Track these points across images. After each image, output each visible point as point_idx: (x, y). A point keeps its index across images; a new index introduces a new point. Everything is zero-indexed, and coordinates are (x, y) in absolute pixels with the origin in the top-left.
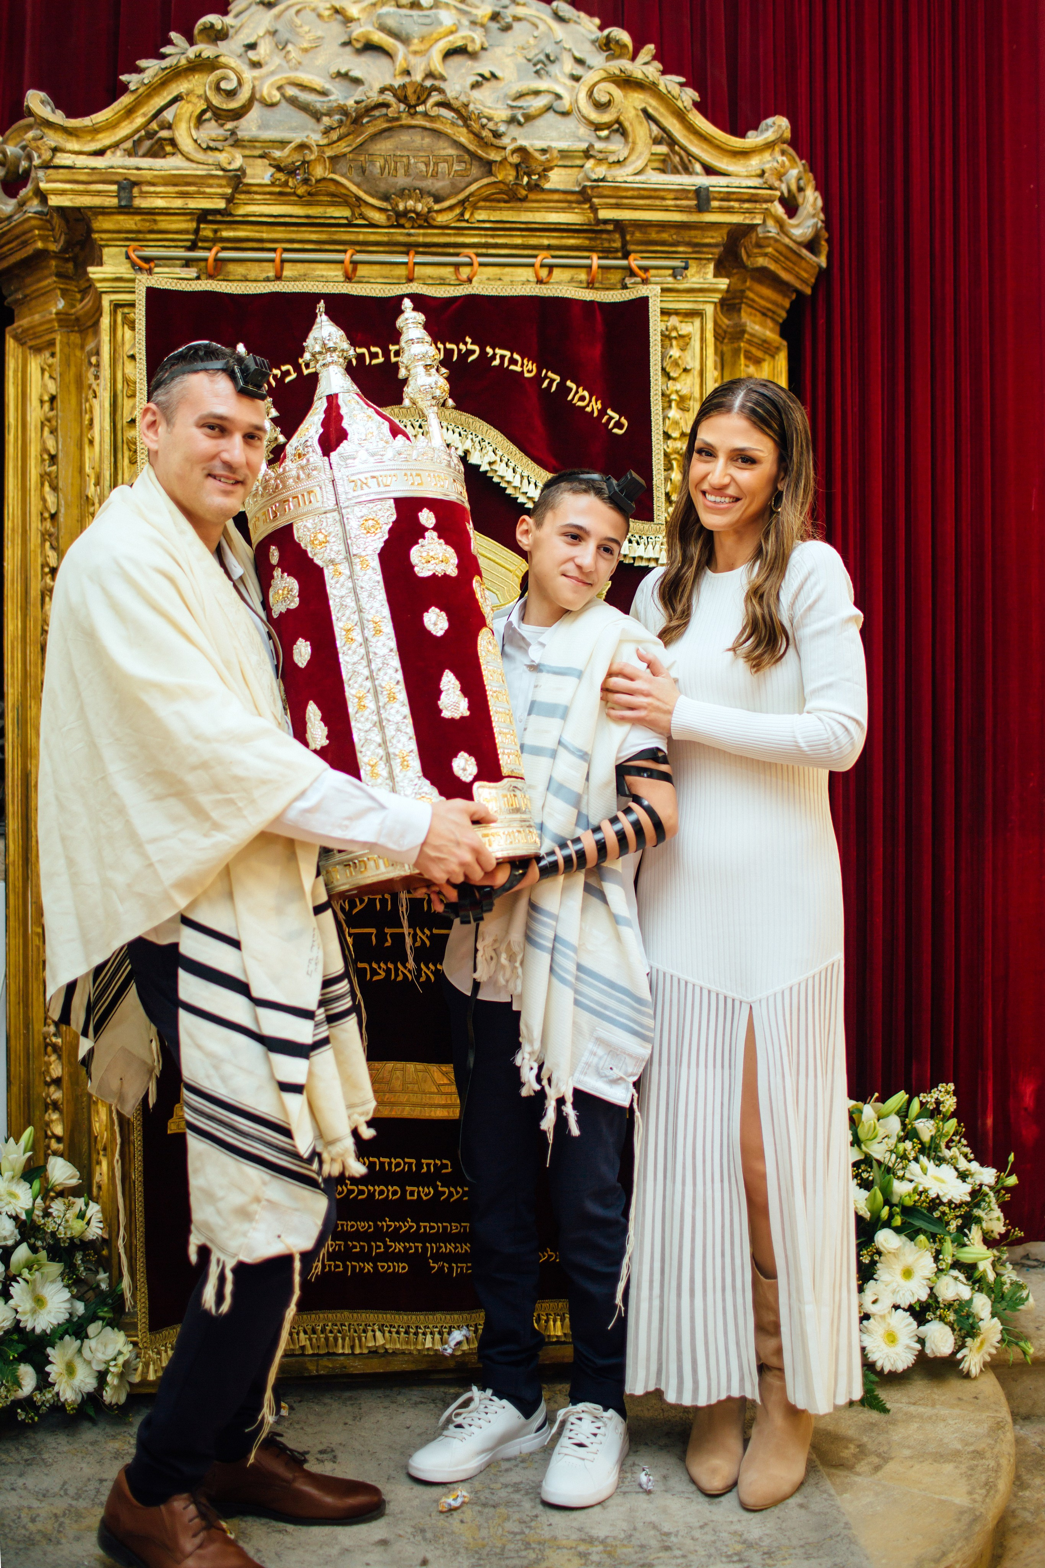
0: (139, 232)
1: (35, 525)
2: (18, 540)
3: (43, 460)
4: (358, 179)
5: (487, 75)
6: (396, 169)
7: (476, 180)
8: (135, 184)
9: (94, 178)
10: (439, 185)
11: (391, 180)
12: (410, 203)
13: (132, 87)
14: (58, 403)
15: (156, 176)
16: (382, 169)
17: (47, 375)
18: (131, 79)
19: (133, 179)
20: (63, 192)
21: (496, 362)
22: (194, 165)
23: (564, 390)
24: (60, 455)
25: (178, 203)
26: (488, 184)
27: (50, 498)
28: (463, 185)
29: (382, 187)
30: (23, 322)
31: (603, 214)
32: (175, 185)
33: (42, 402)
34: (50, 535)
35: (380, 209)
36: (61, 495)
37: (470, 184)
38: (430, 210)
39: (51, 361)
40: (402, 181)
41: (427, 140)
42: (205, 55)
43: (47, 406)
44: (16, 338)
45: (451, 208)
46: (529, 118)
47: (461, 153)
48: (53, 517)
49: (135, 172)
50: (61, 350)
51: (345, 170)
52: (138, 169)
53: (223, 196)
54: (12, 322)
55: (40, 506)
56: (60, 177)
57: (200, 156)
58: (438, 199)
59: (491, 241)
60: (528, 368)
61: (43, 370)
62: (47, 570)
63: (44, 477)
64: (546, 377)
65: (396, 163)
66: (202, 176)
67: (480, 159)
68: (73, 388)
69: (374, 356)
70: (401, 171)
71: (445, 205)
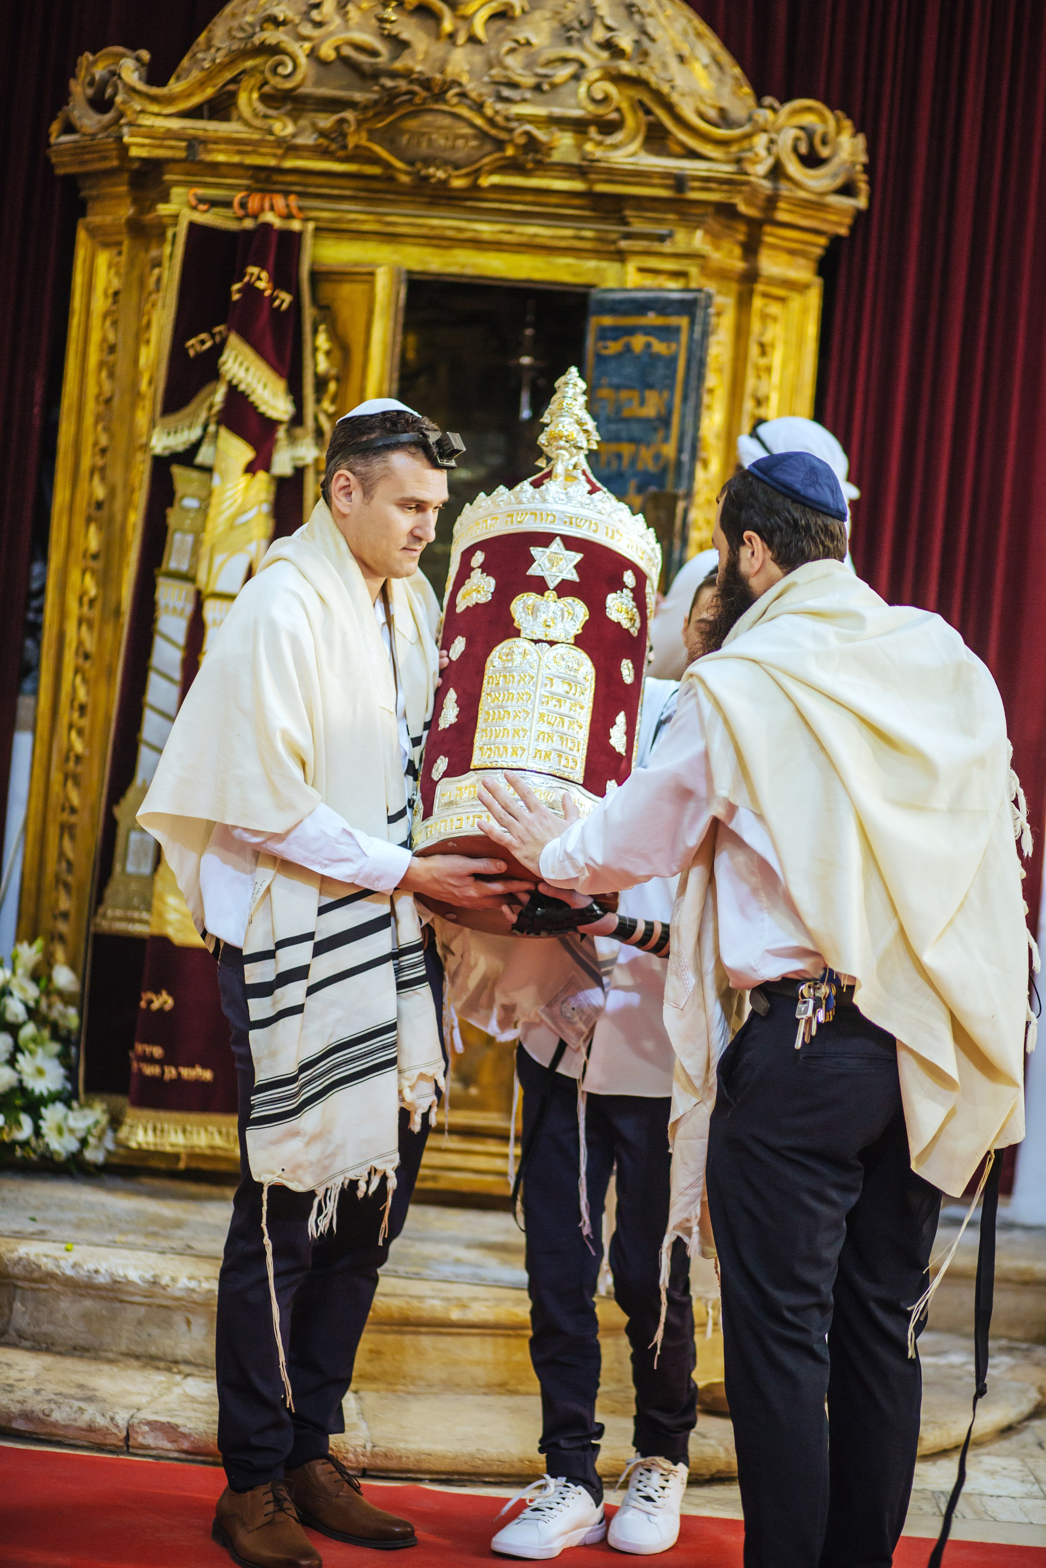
1: (91, 407)
2: (73, 418)
3: (102, 349)
4: (389, 148)
5: (522, 41)
6: (420, 142)
7: (488, 155)
8: (201, 142)
9: (170, 136)
10: (459, 156)
11: (417, 150)
12: (431, 170)
14: (121, 297)
15: (217, 137)
16: (410, 141)
17: (113, 271)
19: (200, 138)
20: (142, 146)
22: (251, 130)
24: (118, 348)
25: (236, 159)
26: (498, 157)
27: (106, 386)
28: (477, 158)
29: (408, 155)
30: (93, 219)
31: (601, 188)
32: (234, 145)
33: (106, 296)
34: (104, 417)
35: (409, 173)
36: (116, 385)
37: (483, 157)
38: (449, 177)
39: (117, 259)
40: (425, 151)
41: (448, 121)
42: (267, 43)
43: (110, 300)
44: (87, 230)
45: (467, 175)
46: (554, 86)
47: (477, 133)
48: (108, 401)
49: (200, 132)
50: (129, 251)
51: (378, 140)
52: (205, 130)
53: (274, 155)
54: (85, 216)
55: (97, 389)
56: (140, 133)
57: (258, 123)
58: (457, 167)
61: (110, 267)
62: (97, 449)
63: (101, 364)
65: (420, 136)
66: (255, 139)
67: (493, 138)
68: (136, 289)
70: (424, 144)
71: (463, 171)
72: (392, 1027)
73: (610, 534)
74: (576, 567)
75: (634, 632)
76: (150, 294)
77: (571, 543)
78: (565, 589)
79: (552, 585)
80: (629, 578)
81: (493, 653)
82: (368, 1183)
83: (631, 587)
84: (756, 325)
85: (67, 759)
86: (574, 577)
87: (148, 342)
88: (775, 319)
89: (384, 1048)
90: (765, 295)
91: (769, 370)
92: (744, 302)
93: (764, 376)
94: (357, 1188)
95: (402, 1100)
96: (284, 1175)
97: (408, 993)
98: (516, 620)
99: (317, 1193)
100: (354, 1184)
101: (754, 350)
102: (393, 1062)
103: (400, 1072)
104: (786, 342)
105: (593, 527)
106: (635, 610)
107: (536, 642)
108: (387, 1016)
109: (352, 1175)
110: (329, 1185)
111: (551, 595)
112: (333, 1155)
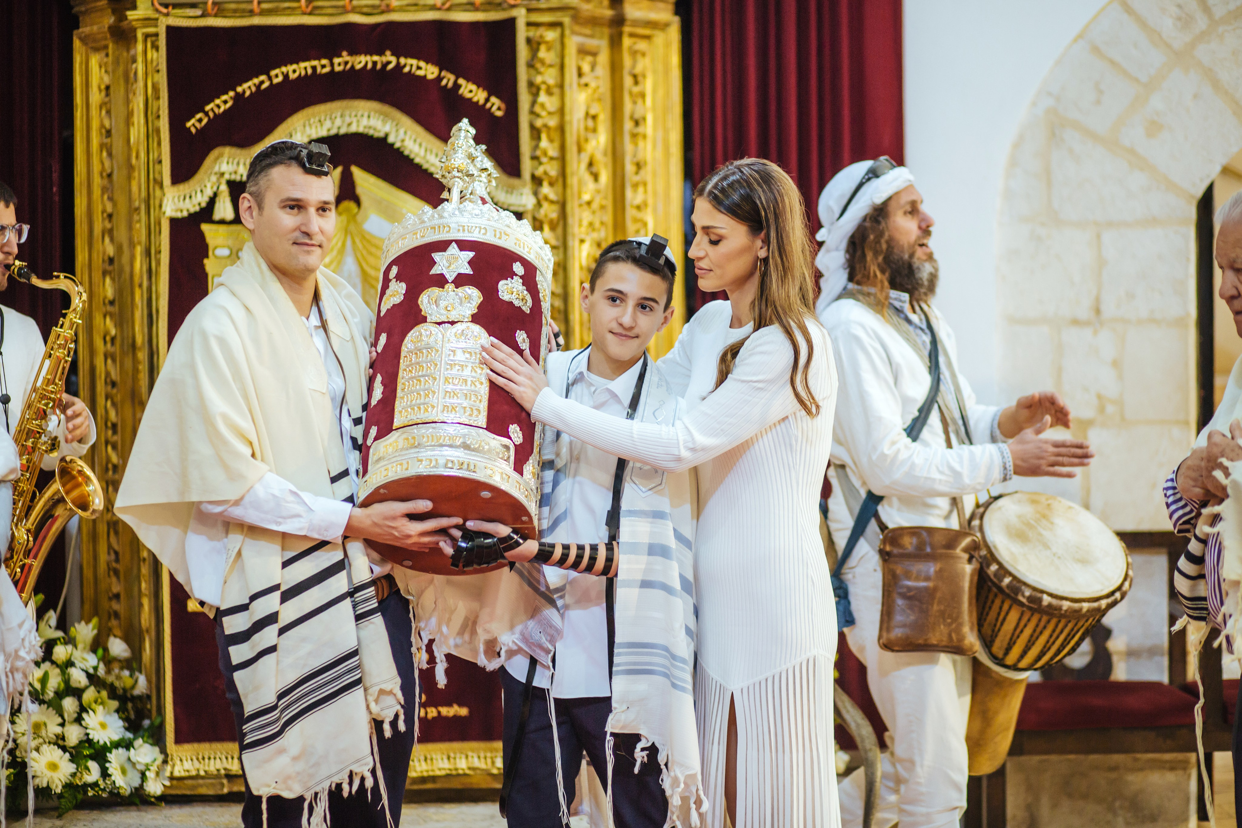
1: (97, 181)
2: (85, 192)
3: (101, 134)
14: (112, 89)
17: (103, 70)
21: (406, 70)
23: (457, 86)
24: (113, 131)
27: (107, 164)
30: (84, 30)
33: (100, 90)
34: (108, 189)
36: (114, 162)
39: (105, 60)
43: (103, 93)
44: (81, 39)
48: (110, 176)
50: (113, 53)
54: (78, 28)
55: (100, 167)
60: (430, 71)
61: (100, 67)
62: (105, 215)
63: (102, 146)
64: (444, 78)
68: (122, 82)
69: (323, 66)
72: (355, 653)
73: (498, 235)
74: (469, 263)
75: (527, 309)
76: (132, 84)
77: (463, 245)
78: (461, 281)
79: (450, 279)
80: (518, 268)
81: (407, 338)
82: (351, 784)
83: (520, 274)
84: (627, 61)
85: (107, 469)
86: (468, 271)
87: (133, 124)
88: (644, 54)
89: (350, 671)
90: (632, 35)
91: (643, 95)
92: (615, 42)
93: (640, 101)
94: (342, 790)
95: (371, 713)
96: (278, 786)
97: (364, 623)
98: (423, 309)
99: (306, 797)
100: (339, 786)
101: (628, 81)
102: (358, 682)
103: (365, 690)
104: (655, 72)
105: (483, 231)
106: (526, 292)
107: (439, 324)
108: (351, 644)
109: (336, 780)
110: (317, 789)
111: (450, 287)
112: (317, 765)
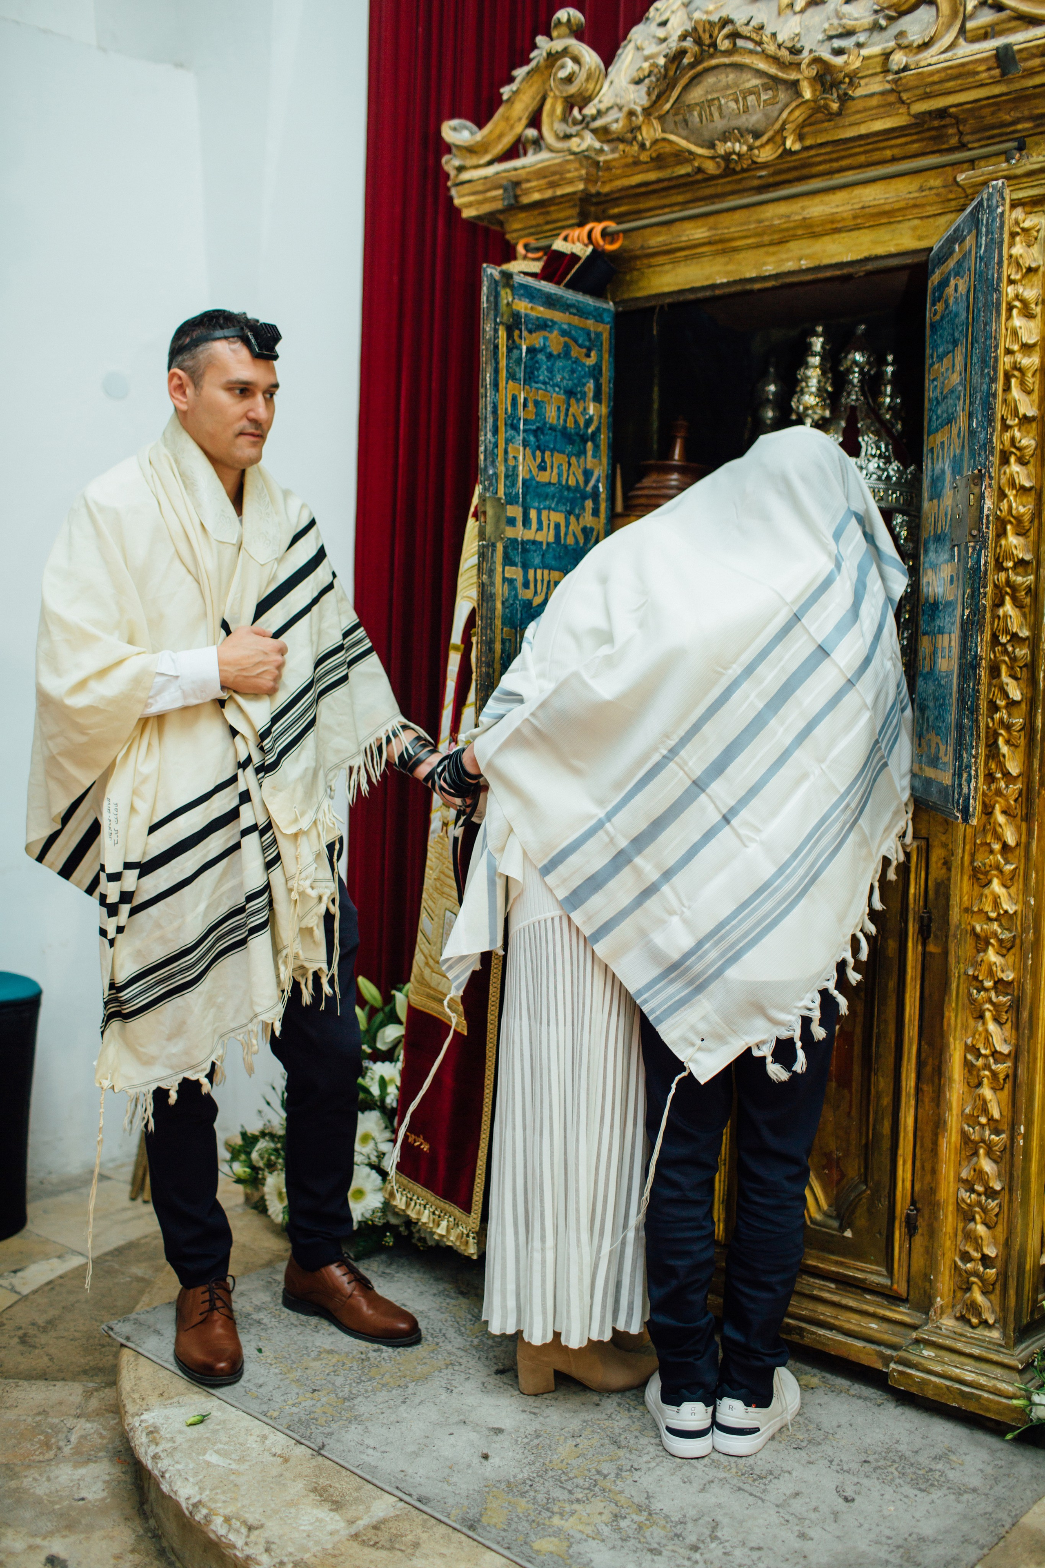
0: (538, 225)
4: (684, 133)
6: (711, 114)
7: (787, 106)
8: (517, 184)
9: (489, 185)
10: (754, 119)
11: (711, 126)
12: (729, 144)
13: (505, 97)
15: (529, 173)
16: (700, 116)
18: (506, 91)
19: (514, 179)
20: (471, 204)
22: (555, 155)
25: (548, 194)
26: (797, 106)
28: (776, 114)
29: (707, 135)
31: (918, 109)
32: (545, 177)
35: (713, 158)
37: (782, 111)
38: (751, 148)
40: (719, 124)
41: (731, 76)
42: (553, 51)
45: (771, 141)
47: (766, 80)
49: (513, 173)
51: (672, 126)
52: (516, 169)
53: (580, 178)
56: (466, 191)
57: (559, 145)
58: (757, 135)
59: (835, 165)
65: (709, 107)
66: (560, 164)
67: (784, 82)
70: (716, 115)
71: (765, 138)
